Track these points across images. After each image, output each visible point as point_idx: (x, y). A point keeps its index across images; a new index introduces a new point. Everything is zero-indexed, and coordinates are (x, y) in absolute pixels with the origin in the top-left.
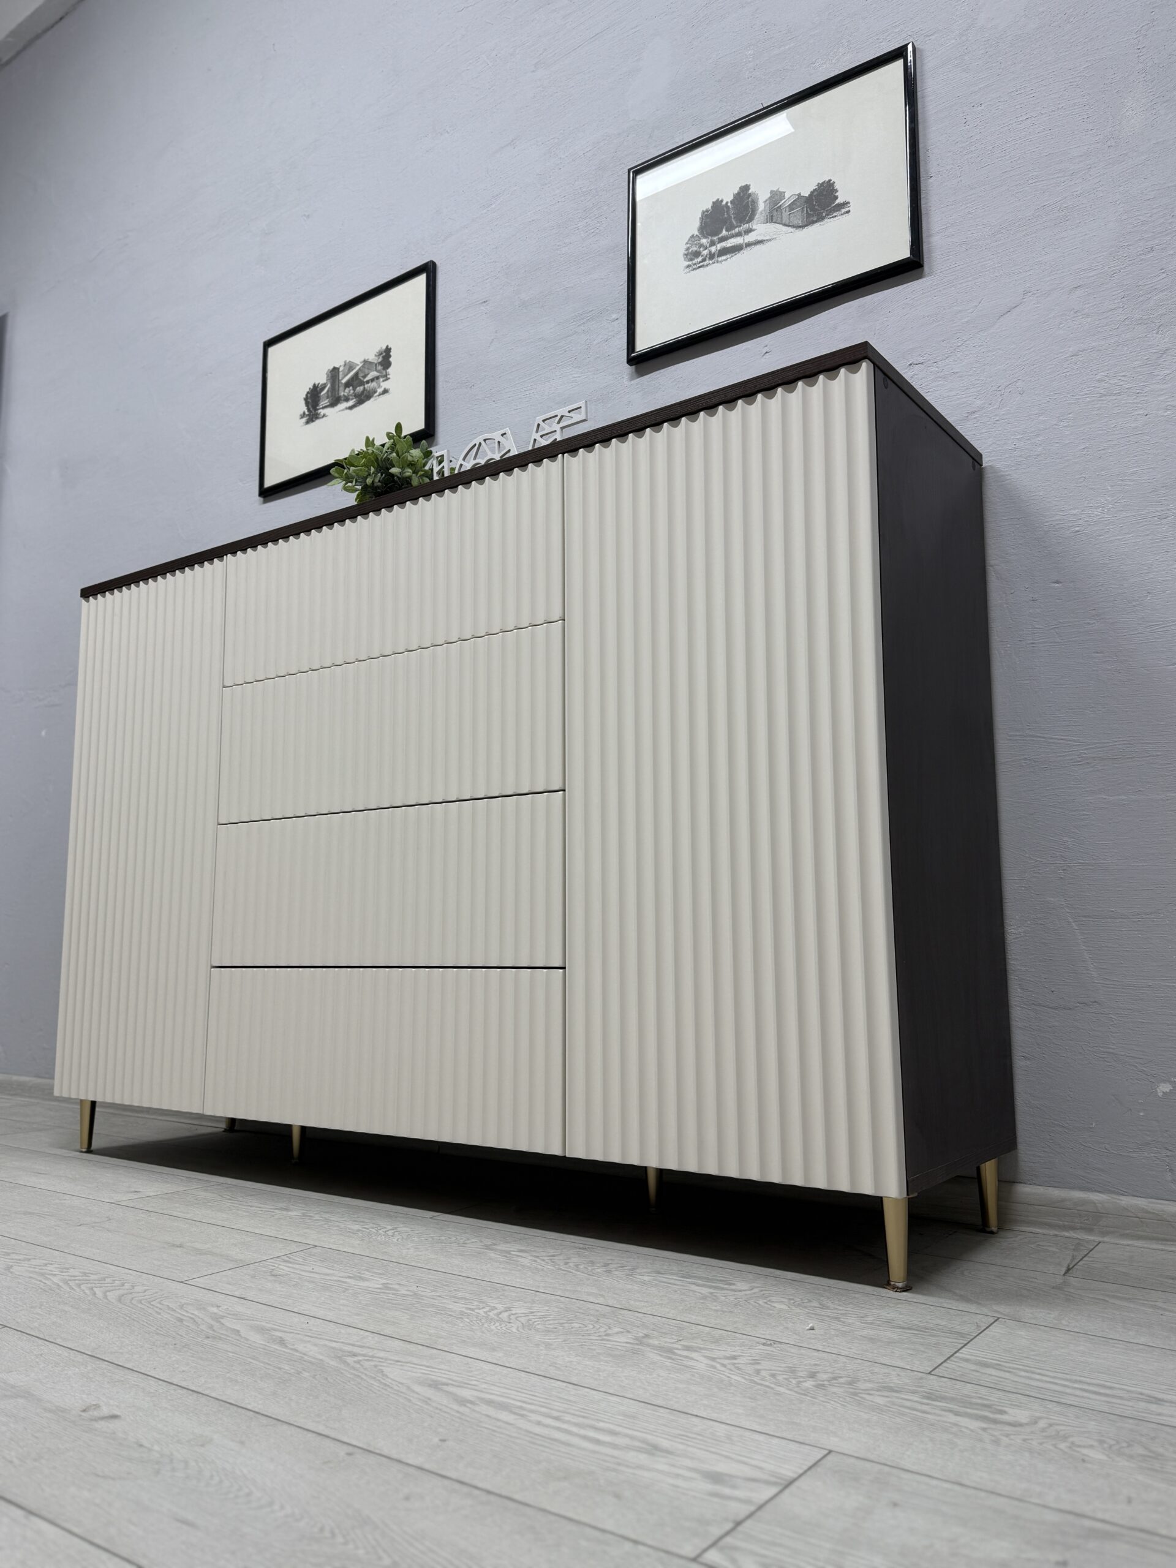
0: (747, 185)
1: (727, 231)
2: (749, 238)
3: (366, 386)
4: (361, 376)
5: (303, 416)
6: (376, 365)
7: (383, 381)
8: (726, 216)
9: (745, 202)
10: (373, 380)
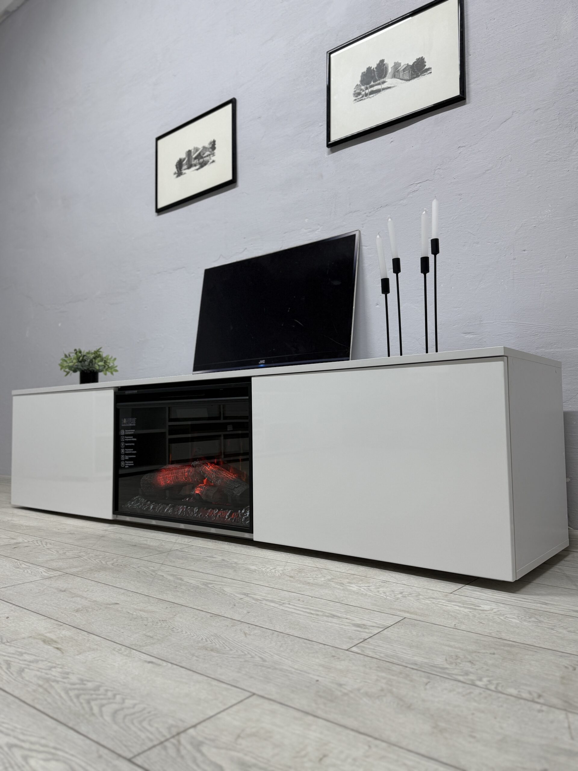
0: (383, 60)
1: (373, 82)
2: (384, 86)
3: (205, 159)
4: (202, 154)
5: (175, 173)
6: (209, 149)
7: (213, 156)
8: (373, 75)
9: (382, 68)
10: (207, 156)
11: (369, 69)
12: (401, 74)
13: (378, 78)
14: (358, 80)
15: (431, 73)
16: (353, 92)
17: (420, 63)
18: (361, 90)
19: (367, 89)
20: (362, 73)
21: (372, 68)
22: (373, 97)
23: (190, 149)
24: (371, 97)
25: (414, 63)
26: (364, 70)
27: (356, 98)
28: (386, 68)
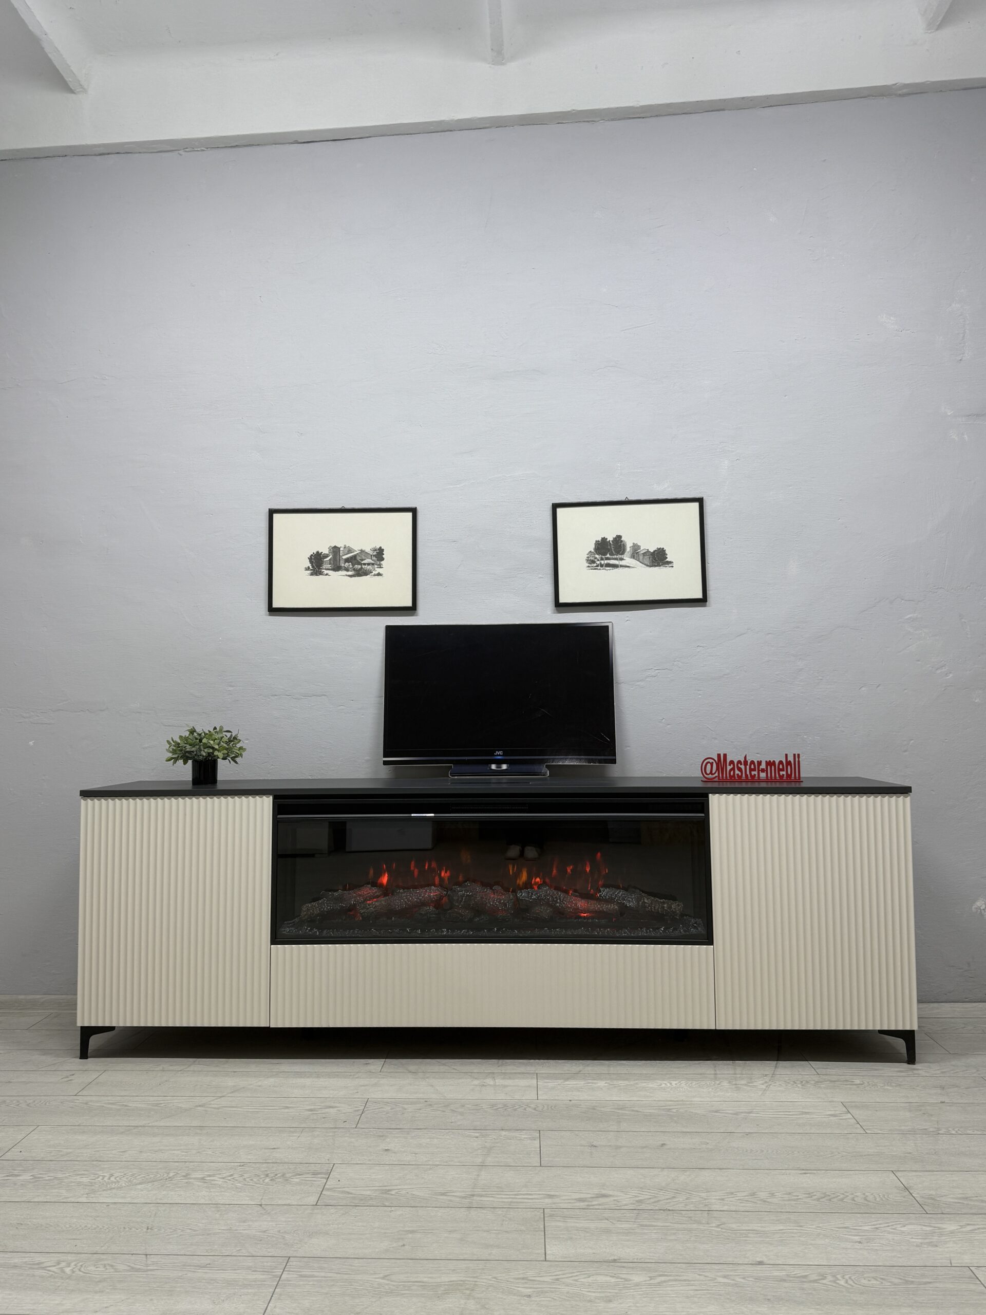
0: (620, 536)
1: (610, 555)
2: (622, 563)
3: (363, 566)
4: (358, 558)
5: (308, 569)
6: (371, 555)
7: (377, 568)
8: (609, 547)
9: (619, 544)
10: (369, 564)
11: (604, 539)
12: (641, 557)
13: (615, 552)
14: (592, 548)
15: (672, 567)
16: (586, 558)
17: (661, 553)
18: (596, 558)
19: (602, 559)
20: (596, 541)
21: (608, 540)
22: (610, 570)
23: (339, 546)
24: (607, 570)
25: (655, 551)
26: (600, 539)
27: (590, 565)
28: (624, 546)
